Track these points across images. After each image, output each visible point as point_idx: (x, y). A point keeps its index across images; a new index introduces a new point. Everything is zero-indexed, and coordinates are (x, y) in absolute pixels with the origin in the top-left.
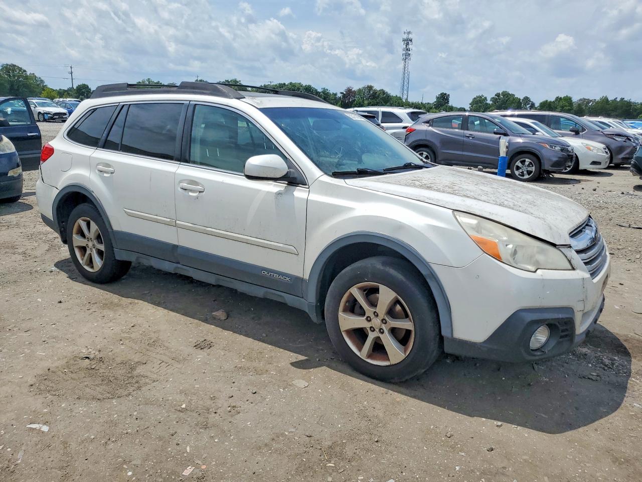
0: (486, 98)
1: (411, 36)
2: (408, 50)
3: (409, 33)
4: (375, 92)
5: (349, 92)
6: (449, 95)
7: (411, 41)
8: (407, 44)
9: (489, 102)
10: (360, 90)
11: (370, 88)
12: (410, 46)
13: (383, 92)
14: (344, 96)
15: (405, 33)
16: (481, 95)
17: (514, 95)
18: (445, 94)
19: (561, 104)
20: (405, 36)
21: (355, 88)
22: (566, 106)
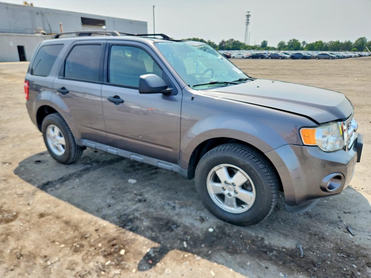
0: (284, 43)
1: (250, 14)
2: (248, 20)
3: (249, 12)
4: (235, 42)
5: (223, 42)
6: (267, 42)
7: (250, 15)
8: (248, 17)
9: (286, 44)
10: (228, 41)
11: (232, 40)
12: (249, 18)
13: (238, 41)
14: (221, 44)
15: (247, 12)
16: (282, 41)
17: (298, 40)
18: (266, 41)
19: (318, 44)
20: (247, 14)
21: (226, 40)
22: (320, 45)
